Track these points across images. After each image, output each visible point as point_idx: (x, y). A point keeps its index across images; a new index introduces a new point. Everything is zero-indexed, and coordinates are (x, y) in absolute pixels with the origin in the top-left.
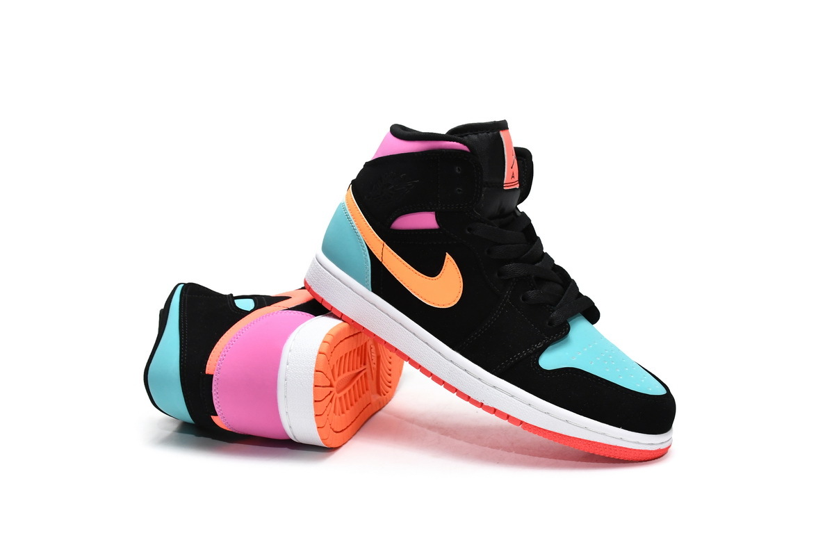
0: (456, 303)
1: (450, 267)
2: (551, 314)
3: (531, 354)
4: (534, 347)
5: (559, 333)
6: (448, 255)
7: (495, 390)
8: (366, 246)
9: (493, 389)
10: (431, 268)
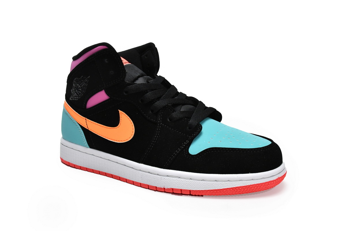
0: (133, 136)
1: (124, 117)
2: (188, 123)
3: (183, 149)
4: (184, 144)
5: (196, 131)
6: (120, 111)
7: (168, 177)
8: (78, 125)
9: (167, 177)
10: (114, 122)
